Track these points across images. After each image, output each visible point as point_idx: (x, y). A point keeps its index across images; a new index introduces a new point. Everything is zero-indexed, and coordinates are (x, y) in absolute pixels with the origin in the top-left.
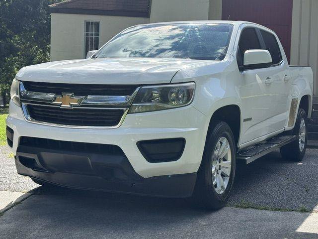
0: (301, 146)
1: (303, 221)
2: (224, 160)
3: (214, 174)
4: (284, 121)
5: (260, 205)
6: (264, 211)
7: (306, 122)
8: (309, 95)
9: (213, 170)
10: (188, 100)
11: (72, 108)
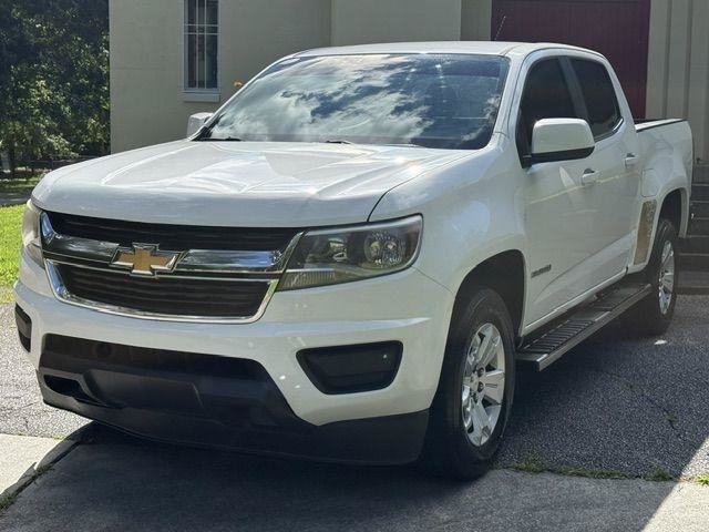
0: (664, 301)
1: (657, 504)
2: (490, 368)
3: (467, 406)
4: (624, 253)
5: (567, 463)
6: (575, 480)
7: (674, 248)
8: (683, 189)
9: (465, 397)
10: (408, 254)
11: (156, 276)
